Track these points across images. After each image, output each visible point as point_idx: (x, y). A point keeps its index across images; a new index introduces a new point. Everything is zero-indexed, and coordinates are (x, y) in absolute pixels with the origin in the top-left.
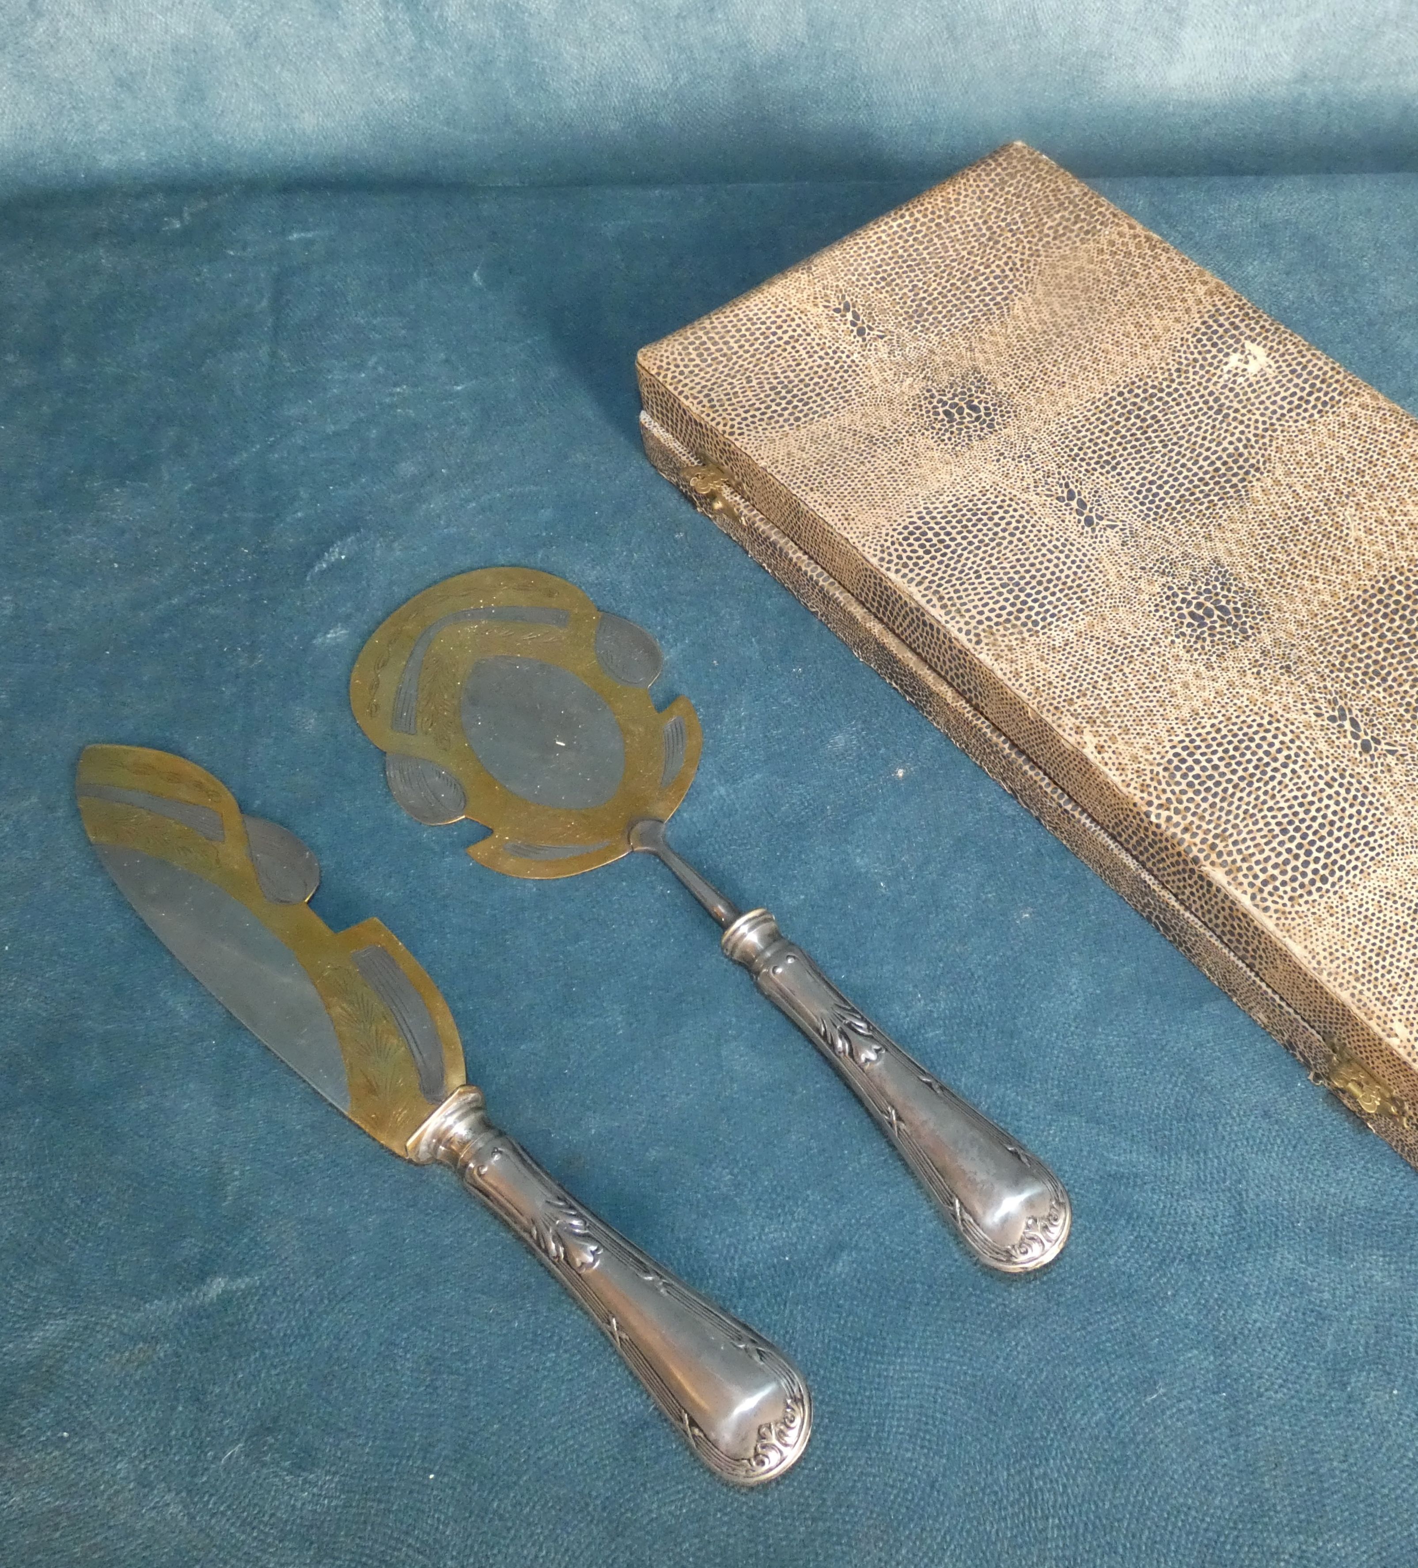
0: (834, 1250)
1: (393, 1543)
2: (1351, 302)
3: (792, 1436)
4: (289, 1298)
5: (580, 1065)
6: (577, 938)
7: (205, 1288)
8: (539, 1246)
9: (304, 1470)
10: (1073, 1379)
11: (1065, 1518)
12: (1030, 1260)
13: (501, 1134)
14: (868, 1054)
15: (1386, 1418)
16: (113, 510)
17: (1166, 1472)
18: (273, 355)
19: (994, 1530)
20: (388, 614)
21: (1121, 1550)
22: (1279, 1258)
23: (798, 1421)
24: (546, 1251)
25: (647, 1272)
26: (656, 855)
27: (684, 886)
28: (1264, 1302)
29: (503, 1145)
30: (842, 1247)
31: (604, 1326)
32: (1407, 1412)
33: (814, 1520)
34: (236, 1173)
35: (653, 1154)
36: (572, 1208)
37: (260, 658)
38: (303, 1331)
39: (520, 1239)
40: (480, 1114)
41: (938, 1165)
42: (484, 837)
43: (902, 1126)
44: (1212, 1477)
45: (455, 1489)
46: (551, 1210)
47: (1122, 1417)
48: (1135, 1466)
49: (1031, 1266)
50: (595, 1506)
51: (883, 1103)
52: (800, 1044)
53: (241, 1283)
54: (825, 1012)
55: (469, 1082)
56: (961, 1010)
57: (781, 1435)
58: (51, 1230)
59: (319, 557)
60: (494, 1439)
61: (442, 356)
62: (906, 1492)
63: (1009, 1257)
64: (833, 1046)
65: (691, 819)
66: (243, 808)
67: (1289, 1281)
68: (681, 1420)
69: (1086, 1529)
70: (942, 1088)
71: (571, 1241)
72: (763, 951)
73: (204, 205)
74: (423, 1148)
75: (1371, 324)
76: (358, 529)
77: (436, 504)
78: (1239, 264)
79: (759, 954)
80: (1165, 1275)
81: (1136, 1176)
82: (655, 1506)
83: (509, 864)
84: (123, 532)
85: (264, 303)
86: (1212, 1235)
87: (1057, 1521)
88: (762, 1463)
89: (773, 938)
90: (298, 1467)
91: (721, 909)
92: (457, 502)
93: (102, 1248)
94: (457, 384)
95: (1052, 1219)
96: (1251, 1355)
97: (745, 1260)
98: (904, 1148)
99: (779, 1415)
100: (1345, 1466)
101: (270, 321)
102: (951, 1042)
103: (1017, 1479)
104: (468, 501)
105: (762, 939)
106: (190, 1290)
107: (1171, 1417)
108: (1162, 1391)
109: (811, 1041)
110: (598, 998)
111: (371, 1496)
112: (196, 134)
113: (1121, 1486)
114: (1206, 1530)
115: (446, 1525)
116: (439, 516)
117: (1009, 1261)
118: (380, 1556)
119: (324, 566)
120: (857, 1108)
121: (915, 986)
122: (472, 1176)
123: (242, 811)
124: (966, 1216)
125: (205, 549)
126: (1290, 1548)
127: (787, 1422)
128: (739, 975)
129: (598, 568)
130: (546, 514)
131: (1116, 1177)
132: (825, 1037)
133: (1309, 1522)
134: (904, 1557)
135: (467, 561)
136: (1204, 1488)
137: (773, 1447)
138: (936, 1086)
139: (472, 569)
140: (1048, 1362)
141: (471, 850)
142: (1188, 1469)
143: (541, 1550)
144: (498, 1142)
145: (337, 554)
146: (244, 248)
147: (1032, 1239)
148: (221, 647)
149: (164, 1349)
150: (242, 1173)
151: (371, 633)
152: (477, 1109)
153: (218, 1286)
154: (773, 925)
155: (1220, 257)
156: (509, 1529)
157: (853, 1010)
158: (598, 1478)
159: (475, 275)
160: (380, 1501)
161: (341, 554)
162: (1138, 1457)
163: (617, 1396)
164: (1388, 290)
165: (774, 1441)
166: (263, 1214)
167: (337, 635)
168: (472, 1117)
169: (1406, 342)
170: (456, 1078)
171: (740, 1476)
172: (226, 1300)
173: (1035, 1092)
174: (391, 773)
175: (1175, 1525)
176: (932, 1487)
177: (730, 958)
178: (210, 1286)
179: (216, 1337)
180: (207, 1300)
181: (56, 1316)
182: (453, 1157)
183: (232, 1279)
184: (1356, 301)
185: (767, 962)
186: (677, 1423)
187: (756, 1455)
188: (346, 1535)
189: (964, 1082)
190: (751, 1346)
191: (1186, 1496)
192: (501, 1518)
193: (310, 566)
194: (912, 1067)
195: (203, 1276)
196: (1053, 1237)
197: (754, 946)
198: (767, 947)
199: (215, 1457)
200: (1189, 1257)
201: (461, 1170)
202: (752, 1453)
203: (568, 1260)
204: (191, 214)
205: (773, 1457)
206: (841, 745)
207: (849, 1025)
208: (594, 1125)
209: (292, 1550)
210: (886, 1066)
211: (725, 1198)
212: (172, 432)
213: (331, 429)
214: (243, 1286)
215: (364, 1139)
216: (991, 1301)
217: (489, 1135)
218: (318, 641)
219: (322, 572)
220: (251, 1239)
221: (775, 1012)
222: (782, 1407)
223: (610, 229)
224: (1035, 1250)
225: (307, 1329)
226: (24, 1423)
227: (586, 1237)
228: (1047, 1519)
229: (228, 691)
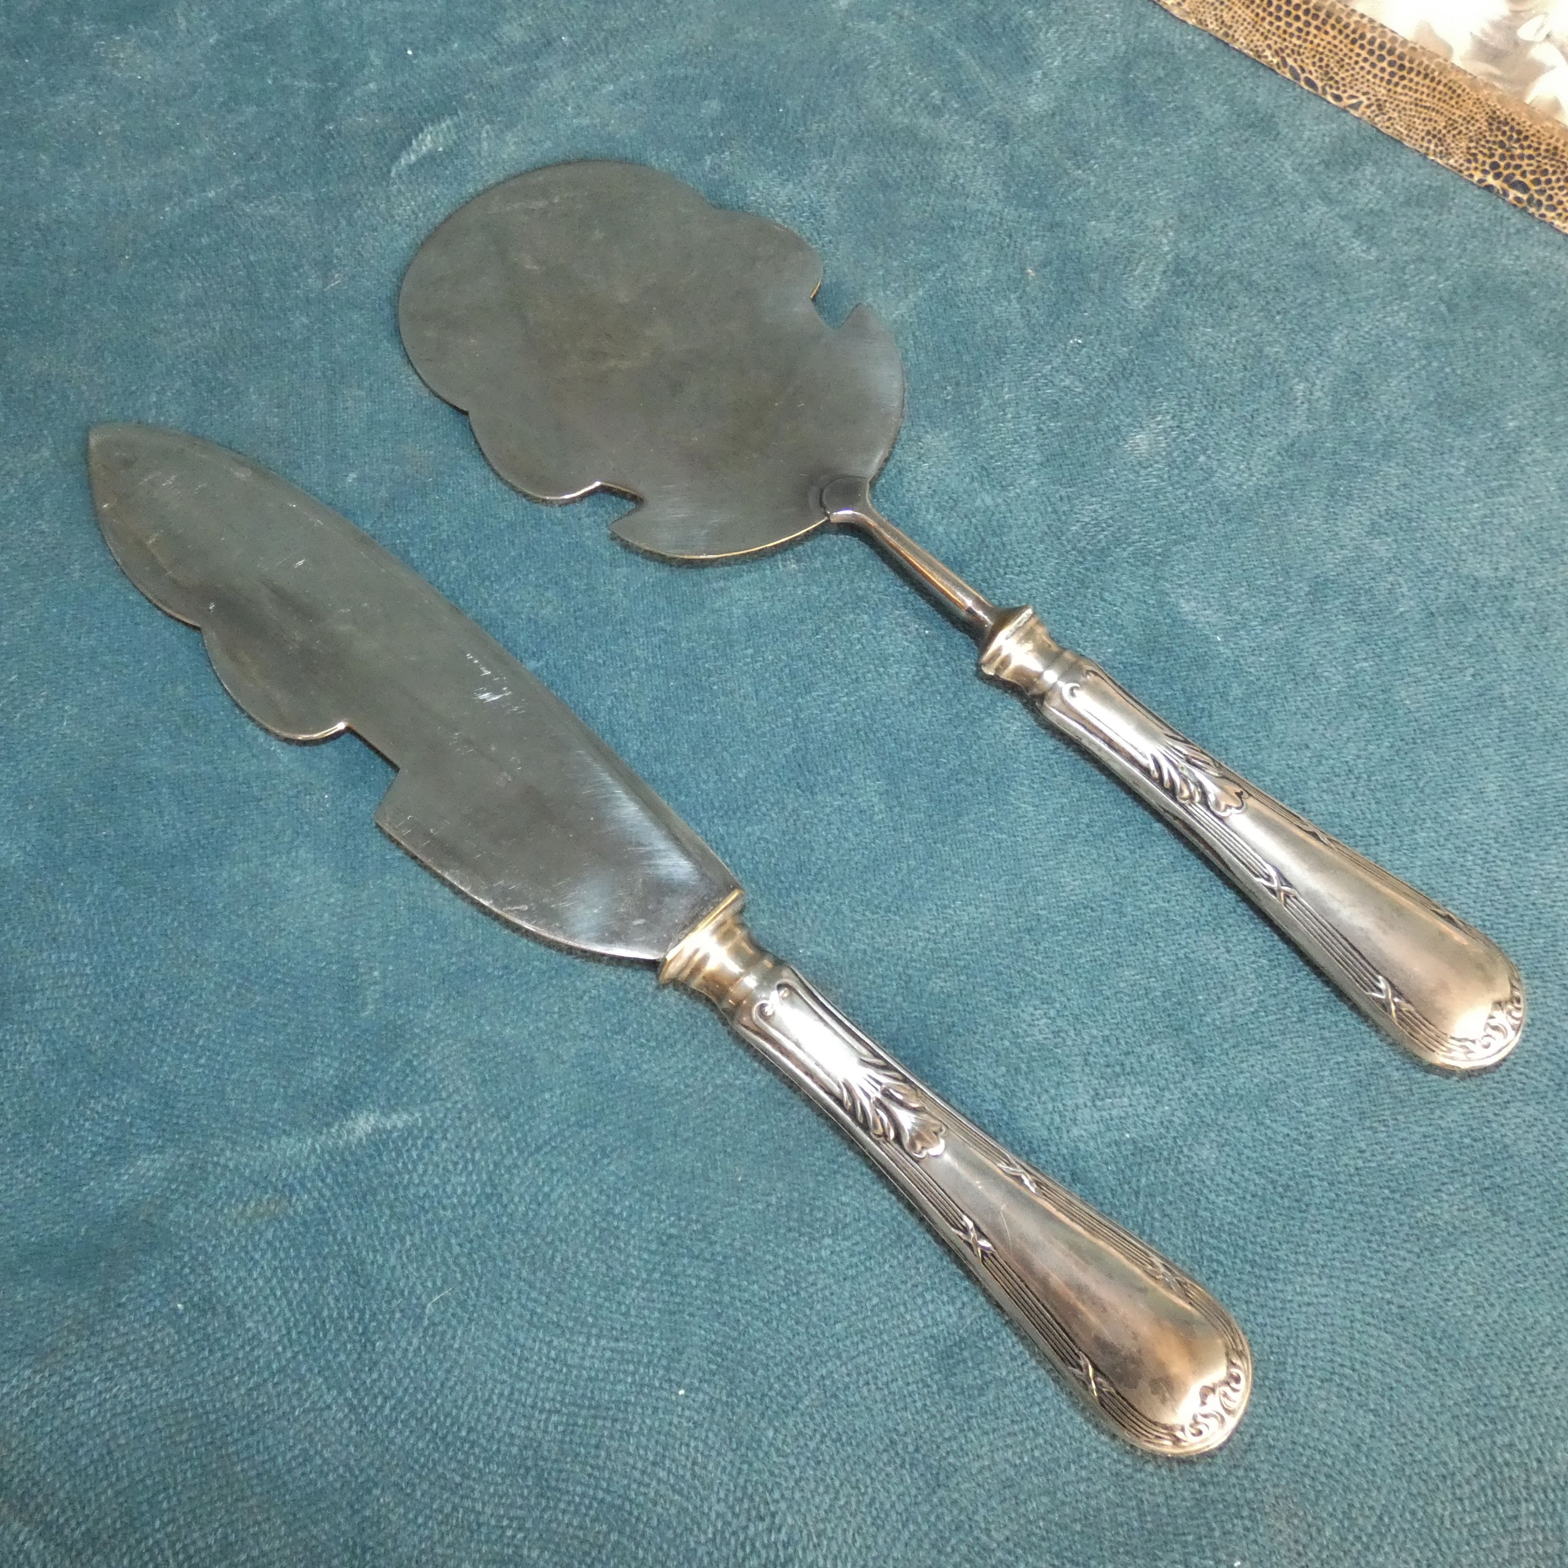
1: (637, 1475)
4: (464, 1144)
7: (349, 1124)
10: (1536, 1322)
11: (1543, 1505)
16: (114, 65)
19: (1447, 1513)
34: (376, 973)
35: (936, 985)
37: (337, 279)
38: (488, 1190)
45: (714, 1411)
50: (906, 1446)
53: (399, 1120)
58: (132, 1033)
59: (405, 144)
60: (760, 1347)
62: (1323, 1454)
65: (947, 534)
76: (453, 111)
77: (559, 83)
82: (986, 1449)
84: (131, 94)
87: (1532, 1508)
92: (587, 82)
93: (202, 1061)
97: (1076, 1132)
103: (1473, 1447)
104: (601, 81)
106: (329, 1125)
110: (844, 769)
111: (602, 1413)
115: (707, 1457)
116: (565, 100)
118: (622, 1492)
119: (413, 157)
129: (791, 186)
130: (712, 107)
134: (1329, 1540)
143: (836, 1498)
145: (430, 142)
149: (302, 1202)
150: (384, 973)
153: (366, 1122)
156: (792, 1468)
158: (905, 1409)
160: (614, 1420)
161: (434, 143)
163: (920, 1301)
166: (417, 1031)
172: (378, 1141)
176: (1358, 1450)
178: (355, 1121)
179: (371, 1190)
180: (354, 1140)
181: (149, 1148)
183: (387, 1116)
188: (574, 1462)
192: (781, 1454)
193: (393, 158)
206: (1144, 447)
209: (504, 1477)
211: (1041, 1047)
214: (400, 1125)
219: (410, 167)
220: (407, 1063)
225: (494, 1187)
226: (122, 1287)
228: (1519, 1503)
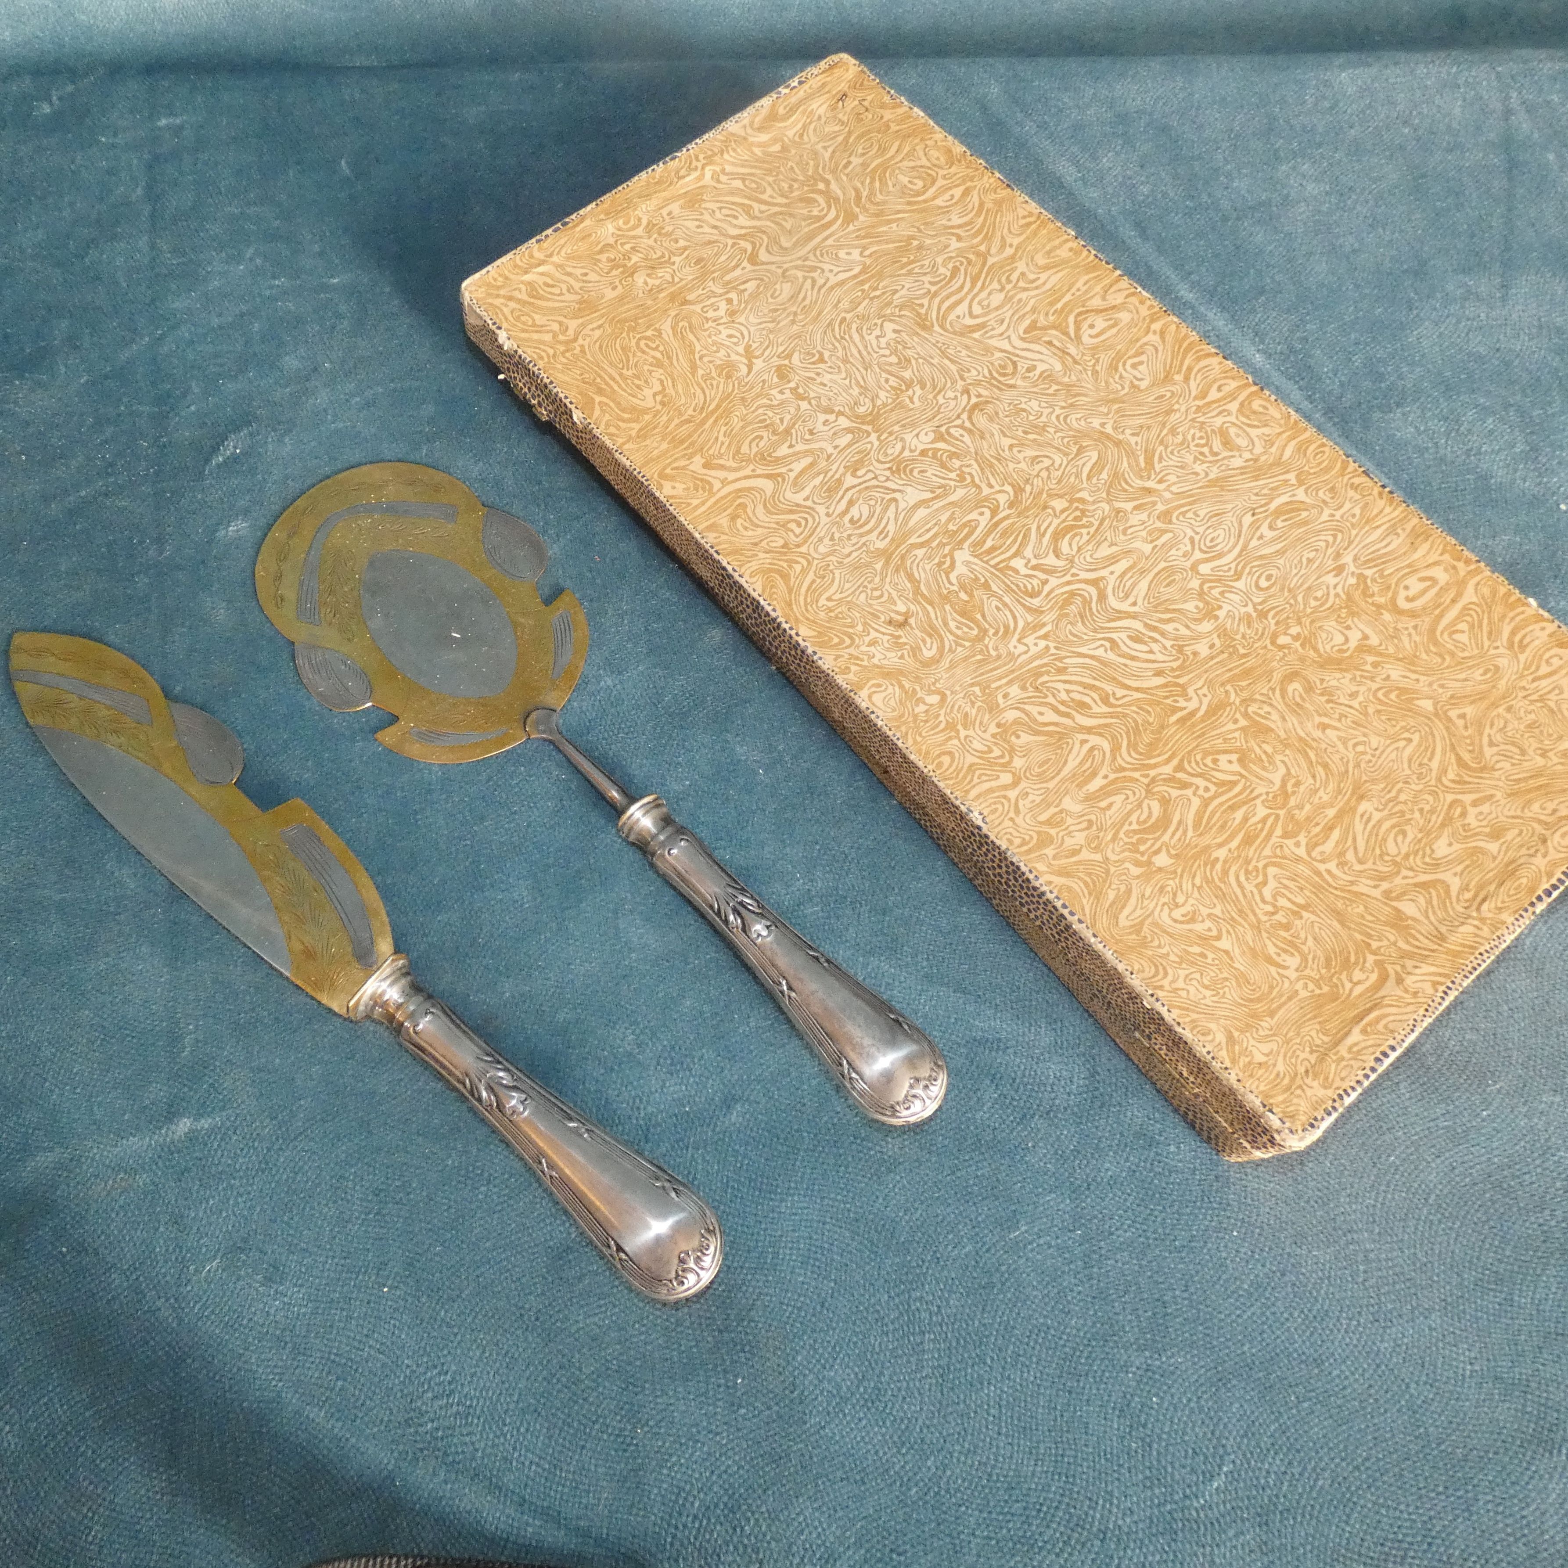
0: (728, 1102)
1: (356, 1344)
2: (1205, 198)
3: (707, 1261)
4: (248, 1136)
5: (492, 935)
6: (482, 819)
7: (173, 1127)
8: (473, 1095)
9: (275, 1282)
10: (944, 1217)
11: (940, 1334)
12: (912, 1115)
13: (430, 997)
14: (759, 928)
15: (1224, 1255)
16: (16, 403)
17: (1028, 1297)
18: (153, 247)
19: (877, 1343)
20: (284, 509)
21: (989, 1362)
22: (1129, 1114)
23: (712, 1249)
24: (479, 1100)
25: (571, 1119)
26: (551, 742)
27: (577, 771)
28: (1115, 1153)
29: (433, 1006)
30: (735, 1100)
31: (535, 1166)
32: (1243, 1250)
33: (720, 1331)
34: (191, 1027)
35: (561, 1017)
36: (499, 1062)
37: (168, 550)
38: (263, 1166)
39: (455, 1089)
40: (409, 978)
41: (829, 1030)
42: (390, 724)
43: (793, 995)
44: (1069, 1302)
45: (406, 1301)
46: (482, 1064)
47: (988, 1250)
48: (1001, 1291)
49: (912, 1120)
50: (530, 1317)
51: (774, 973)
52: (691, 918)
53: (205, 1123)
54: (717, 890)
55: (397, 951)
56: (837, 889)
57: (698, 1260)
58: (32, 1074)
59: (215, 450)
60: (437, 1259)
61: (316, 248)
62: (800, 1309)
63: (894, 1112)
64: (726, 922)
65: (581, 709)
66: (167, 694)
67: (1138, 1135)
68: (609, 1246)
69: (958, 1342)
70: (828, 961)
71: (501, 1092)
72: (657, 835)
73: (70, 88)
74: (361, 1008)
75: (1225, 219)
76: (249, 423)
77: (322, 398)
78: (1094, 158)
79: (654, 837)
80: (1025, 1129)
81: (999, 1040)
82: (581, 1317)
83: (415, 750)
84: (28, 424)
85: (139, 191)
86: (1069, 1094)
87: (932, 1336)
88: (683, 1283)
89: (666, 821)
90: (268, 1280)
91: (615, 794)
92: (342, 396)
93: (80, 1090)
94: (332, 276)
95: (932, 1079)
96: (1103, 1200)
97: (650, 1109)
98: (794, 1014)
99: (696, 1243)
100: (1186, 1295)
101: (147, 209)
102: (829, 918)
103: (897, 1300)
104: (352, 396)
105: (655, 824)
106: (160, 1128)
107: (1032, 1250)
108: (1023, 1229)
109: (703, 916)
110: (505, 874)
111: (335, 1305)
112: (60, 14)
113: (988, 1308)
114: (1064, 1346)
115: (401, 1330)
116: (325, 410)
117: (893, 1115)
118: (346, 1355)
119: (221, 459)
120: (745, 976)
121: (794, 867)
122: (409, 1034)
123: (166, 696)
124: (854, 1075)
125: (106, 442)
126: (1137, 1363)
127: (702, 1249)
128: (632, 856)
129: (481, 464)
130: (428, 409)
131: (982, 1042)
132: (718, 913)
133: (1154, 1341)
134: (800, 1363)
135: (358, 455)
136: (1062, 1311)
137: (691, 1270)
138: (822, 960)
139: (359, 465)
140: (922, 1203)
141: (379, 735)
142: (1047, 1295)
143: (484, 1352)
144: (427, 1005)
145: (232, 447)
146: (115, 135)
147: (914, 1096)
148: (131, 539)
149: (142, 1179)
150: (197, 1027)
151: (270, 527)
152: (408, 974)
153: (184, 1125)
154: (665, 809)
155: (1075, 149)
156: (456, 1335)
157: (743, 889)
158: (530, 1294)
159: (343, 162)
160: (342, 1309)
161: (235, 448)
162: (1003, 1284)
163: (542, 1225)
164: (1241, 184)
165: (692, 1264)
166: (217, 1064)
167: (238, 528)
168: (403, 981)
169: (1259, 238)
170: (385, 946)
171: (663, 1294)
172: (192, 1137)
173: (907, 965)
174: (299, 661)
175: (1036, 1342)
176: (823, 1306)
177: (625, 840)
178: (177, 1125)
179: (187, 1170)
180: (176, 1137)
181: (45, 1149)
182: (391, 1018)
183: (197, 1119)
184: (1209, 195)
185: (662, 845)
186: (604, 1249)
187: (677, 1275)
188: (316, 1337)
189: (841, 955)
190: (667, 1185)
191: (1045, 1317)
192: (449, 1326)
193: (207, 461)
194: (798, 942)
195: (171, 1115)
196: (933, 1095)
197: (649, 831)
198: (661, 831)
199: (196, 1270)
200: (1048, 1113)
201: (398, 1029)
202: (673, 1275)
203: (500, 1107)
204: (60, 99)
205: (691, 1278)
206: (718, 639)
207: (741, 903)
208: (508, 988)
209: (271, 1348)
210: (776, 939)
211: (629, 1055)
212: (64, 324)
213: (215, 321)
214: (206, 1126)
215: (302, 999)
216: (870, 1149)
217: (420, 998)
218: (221, 533)
219: (219, 466)
220: (211, 1085)
221: (666, 889)
222: (698, 1237)
223: (473, 114)
224: (917, 1106)
225: (267, 1164)
226: (27, 1239)
227: (515, 1088)
228: (924, 1334)
229: (142, 581)
